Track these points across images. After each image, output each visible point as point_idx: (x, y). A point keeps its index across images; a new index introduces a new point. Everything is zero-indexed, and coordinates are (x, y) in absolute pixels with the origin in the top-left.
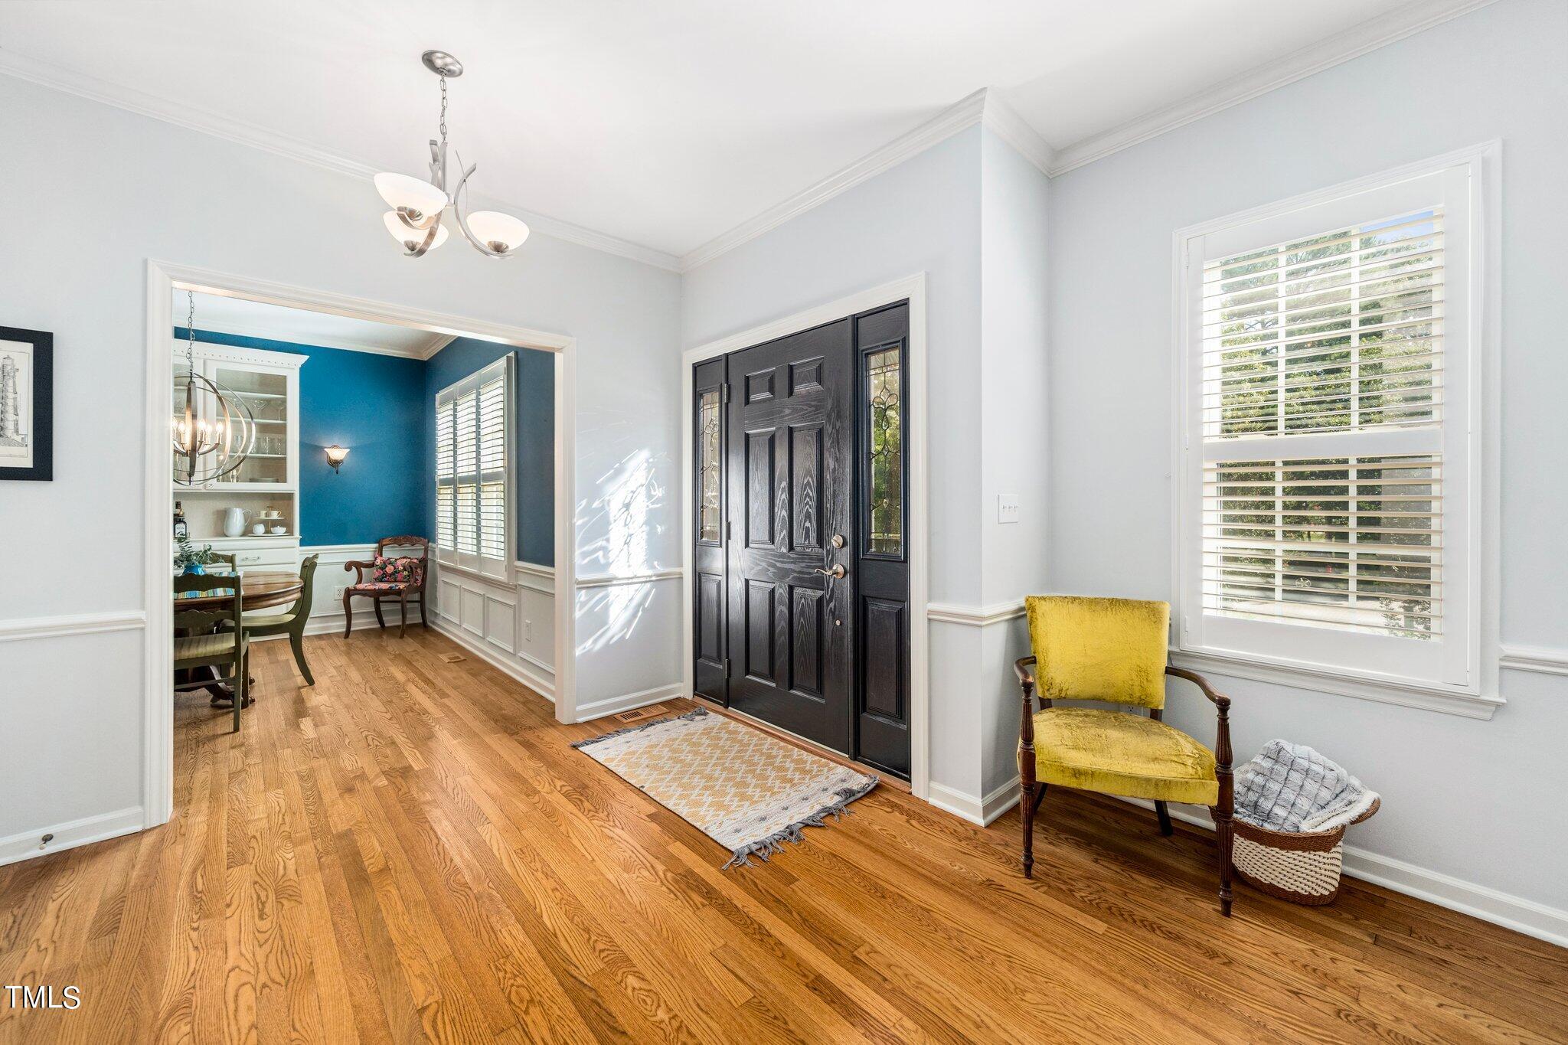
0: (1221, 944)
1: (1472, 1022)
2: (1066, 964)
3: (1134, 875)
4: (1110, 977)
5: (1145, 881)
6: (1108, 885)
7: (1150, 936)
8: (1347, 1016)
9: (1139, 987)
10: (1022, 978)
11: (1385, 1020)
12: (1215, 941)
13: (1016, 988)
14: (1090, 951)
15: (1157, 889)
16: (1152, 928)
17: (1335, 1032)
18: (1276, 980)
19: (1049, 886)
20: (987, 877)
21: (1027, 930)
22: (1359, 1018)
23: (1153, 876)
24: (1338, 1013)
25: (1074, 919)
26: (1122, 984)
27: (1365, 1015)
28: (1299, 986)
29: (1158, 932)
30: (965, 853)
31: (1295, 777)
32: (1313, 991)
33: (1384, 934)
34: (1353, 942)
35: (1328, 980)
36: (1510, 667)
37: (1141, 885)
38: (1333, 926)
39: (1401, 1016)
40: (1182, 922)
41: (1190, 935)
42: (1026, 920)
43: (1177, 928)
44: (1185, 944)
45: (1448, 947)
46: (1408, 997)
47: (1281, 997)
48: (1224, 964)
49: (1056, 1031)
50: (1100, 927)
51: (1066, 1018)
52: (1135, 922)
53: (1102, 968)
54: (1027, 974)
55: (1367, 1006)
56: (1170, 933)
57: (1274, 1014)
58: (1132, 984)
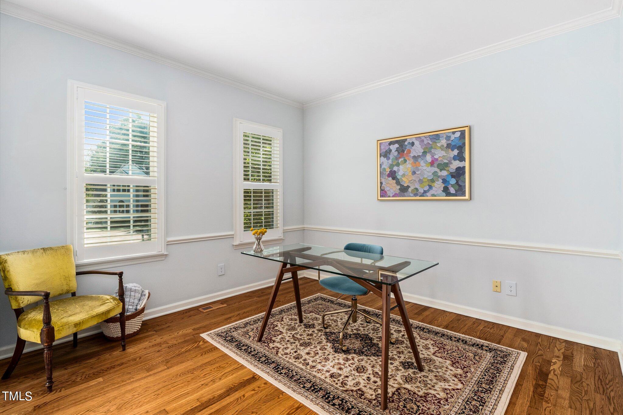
0: (132, 356)
1: (184, 332)
2: (107, 395)
3: (86, 362)
4: (122, 385)
5: (92, 361)
6: (83, 370)
7: (115, 369)
8: (170, 347)
9: (132, 380)
10: (102, 409)
11: (175, 342)
12: (131, 357)
13: (105, 412)
14: (108, 386)
15: (98, 359)
16: (113, 367)
17: (173, 351)
18: (152, 352)
19: (64, 387)
20: (33, 406)
21: (81, 401)
22: (172, 345)
23: (92, 358)
24: (169, 347)
25: (89, 385)
26: (128, 383)
27: (172, 344)
28: (158, 350)
29: (116, 367)
30: (3, 412)
31: (133, 293)
32: (160, 348)
33: (156, 329)
34: (153, 335)
35: (159, 344)
36: (169, 244)
37: (92, 363)
38: (146, 335)
39: (176, 340)
40: (117, 360)
41: (124, 361)
42: (75, 400)
43: (118, 362)
44: (126, 363)
45: (166, 323)
46: (173, 336)
47: (158, 354)
48: (140, 359)
49: (132, 406)
50: (101, 379)
51: (129, 402)
52: (106, 370)
53: (117, 385)
54: (102, 407)
55: (171, 343)
56: (119, 365)
57: (161, 358)
58: (130, 381)
